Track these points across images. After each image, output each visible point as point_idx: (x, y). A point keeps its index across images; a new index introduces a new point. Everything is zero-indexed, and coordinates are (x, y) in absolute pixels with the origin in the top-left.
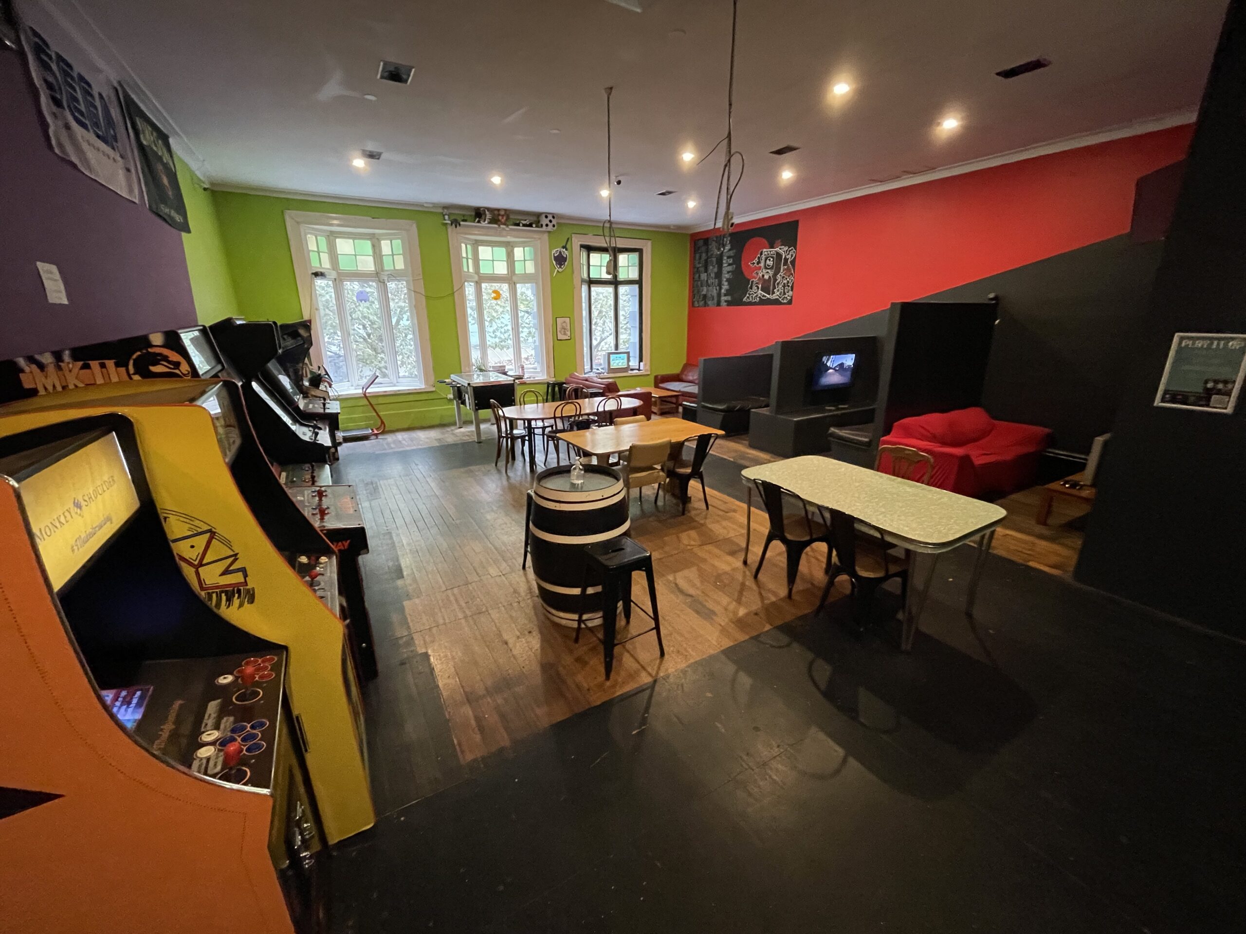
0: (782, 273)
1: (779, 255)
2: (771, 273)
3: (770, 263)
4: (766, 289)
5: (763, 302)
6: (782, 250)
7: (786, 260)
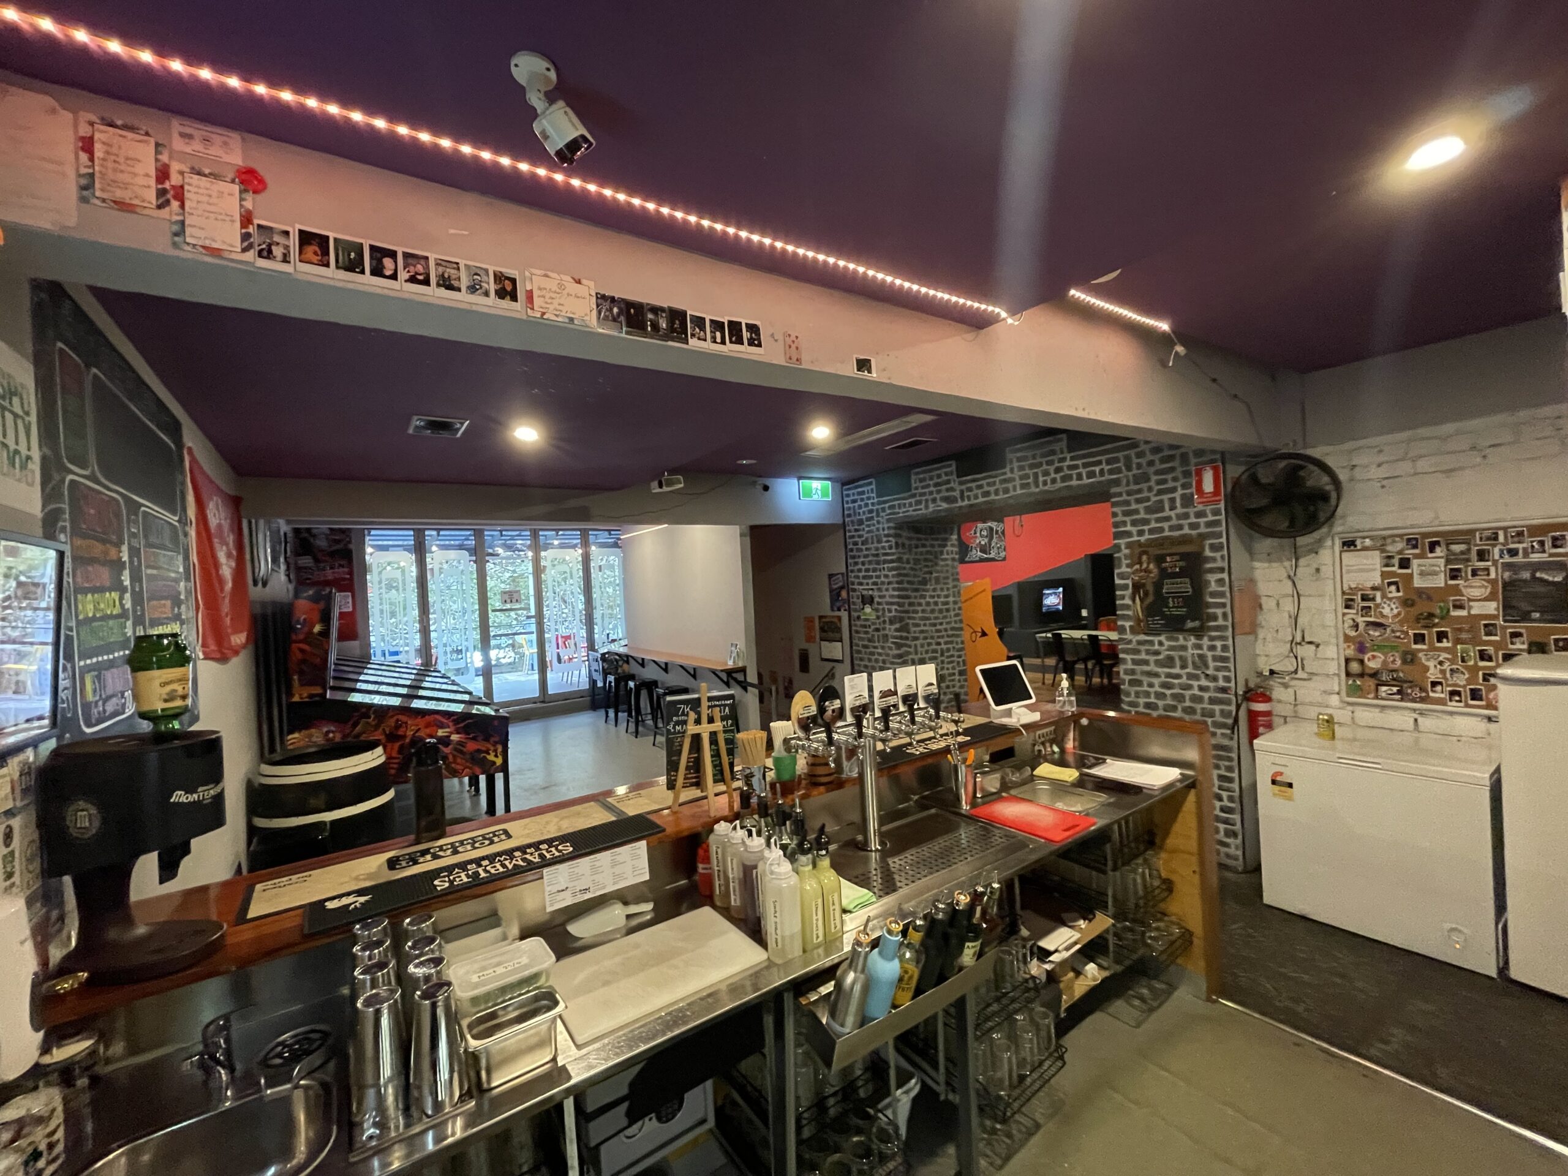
0: (995, 540)
1: (991, 529)
2: (986, 540)
3: (985, 533)
4: (983, 551)
5: (982, 560)
6: (993, 525)
7: (997, 532)
